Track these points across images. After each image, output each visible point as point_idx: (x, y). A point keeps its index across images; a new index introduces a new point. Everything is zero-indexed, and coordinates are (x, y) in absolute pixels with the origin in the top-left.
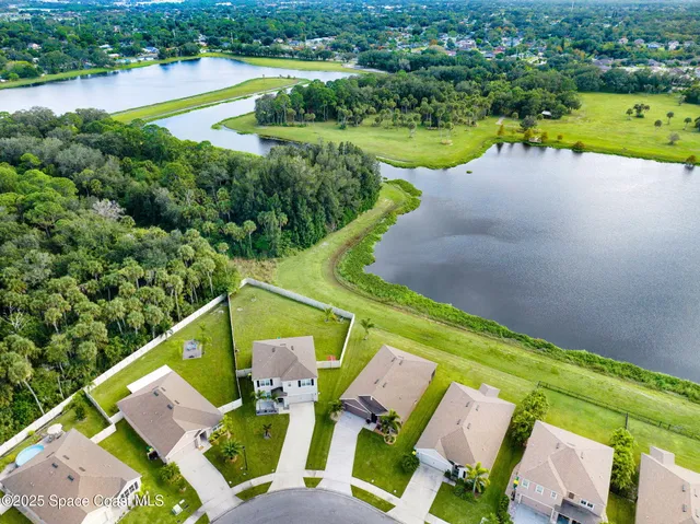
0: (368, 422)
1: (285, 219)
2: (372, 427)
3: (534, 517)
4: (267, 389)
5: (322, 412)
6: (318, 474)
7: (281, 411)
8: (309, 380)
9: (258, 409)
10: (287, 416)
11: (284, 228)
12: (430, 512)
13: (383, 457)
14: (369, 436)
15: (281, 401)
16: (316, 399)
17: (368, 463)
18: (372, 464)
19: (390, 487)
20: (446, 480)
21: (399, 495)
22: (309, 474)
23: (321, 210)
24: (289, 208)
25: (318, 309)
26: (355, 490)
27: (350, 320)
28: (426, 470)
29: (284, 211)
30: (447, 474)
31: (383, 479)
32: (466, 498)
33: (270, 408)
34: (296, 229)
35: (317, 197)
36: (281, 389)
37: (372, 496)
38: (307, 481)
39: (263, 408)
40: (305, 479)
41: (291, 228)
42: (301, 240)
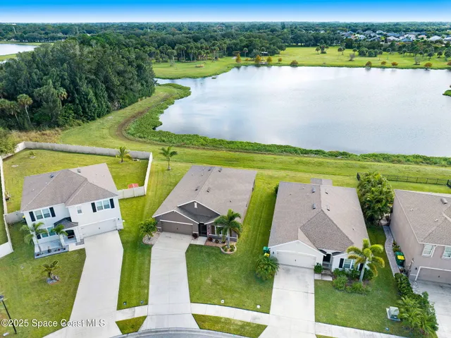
0: (195, 236)
1: (64, 93)
2: (201, 241)
3: (441, 291)
4: (48, 223)
5: (131, 237)
6: (139, 312)
7: (72, 246)
8: (107, 201)
9: (37, 250)
10: (82, 253)
11: (64, 102)
12: (317, 320)
13: (226, 269)
14: (201, 252)
15: (71, 235)
16: (121, 225)
17: (209, 281)
18: (214, 281)
19: (248, 302)
20: (318, 277)
21: (266, 310)
22: (126, 315)
23: (102, 86)
24: (67, 82)
25: (110, 156)
26: (200, 319)
27: (148, 159)
28: (288, 271)
29: (63, 85)
30: (318, 269)
31: (236, 295)
32: (356, 290)
33: (57, 247)
34: (77, 102)
35: (96, 74)
36: (69, 219)
37: (228, 321)
38: (123, 326)
39: (44, 248)
40: (118, 323)
41: (73, 101)
42: (84, 112)
